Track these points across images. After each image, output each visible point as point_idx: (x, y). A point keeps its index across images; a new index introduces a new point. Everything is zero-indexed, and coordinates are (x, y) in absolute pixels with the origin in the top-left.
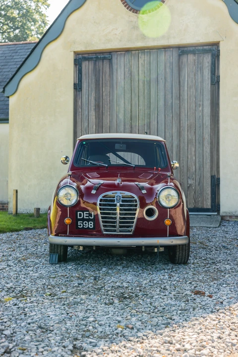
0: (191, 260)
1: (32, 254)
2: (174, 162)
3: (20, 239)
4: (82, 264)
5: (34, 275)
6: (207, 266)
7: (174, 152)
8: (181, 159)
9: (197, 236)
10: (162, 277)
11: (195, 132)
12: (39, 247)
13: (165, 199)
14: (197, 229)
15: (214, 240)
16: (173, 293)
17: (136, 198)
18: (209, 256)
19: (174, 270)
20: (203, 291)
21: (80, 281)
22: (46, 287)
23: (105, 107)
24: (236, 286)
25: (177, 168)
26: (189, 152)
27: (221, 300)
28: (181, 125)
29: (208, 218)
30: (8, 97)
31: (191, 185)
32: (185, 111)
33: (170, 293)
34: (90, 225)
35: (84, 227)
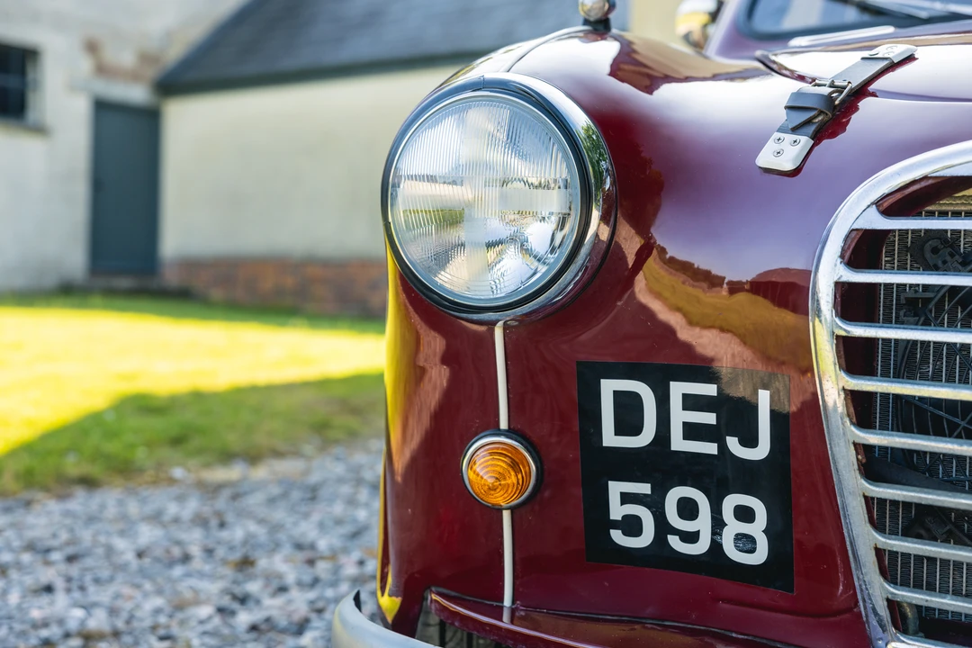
34: (733, 527)
35: (674, 541)
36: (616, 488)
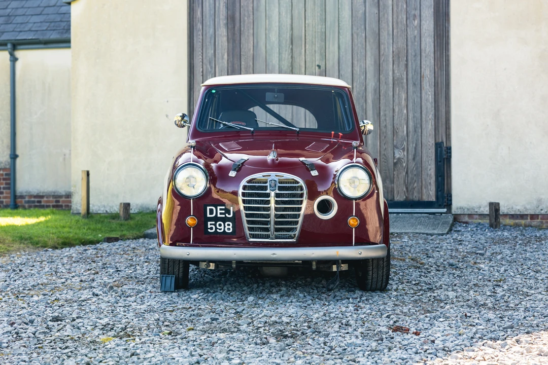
0: (393, 285)
1: (129, 278)
2: (365, 121)
3: (102, 256)
4: (214, 293)
5: (138, 307)
6: (418, 294)
7: (370, 101)
8: (382, 114)
9: (408, 249)
10: (344, 309)
11: (407, 65)
12: (138, 267)
13: (348, 184)
14: (409, 237)
15: (436, 254)
16: (360, 330)
17: (302, 183)
18: (423, 279)
19: (363, 299)
20: (407, 327)
21: (213, 315)
22: (161, 323)
23: (244, 21)
24: (459, 321)
25: (370, 132)
26: (396, 101)
27: (432, 339)
28: (382, 53)
29: (429, 218)
30: (69, 4)
31: (399, 159)
32: (388, 25)
33: (355, 330)
34: (227, 227)
35: (218, 230)
36: (209, 223)
